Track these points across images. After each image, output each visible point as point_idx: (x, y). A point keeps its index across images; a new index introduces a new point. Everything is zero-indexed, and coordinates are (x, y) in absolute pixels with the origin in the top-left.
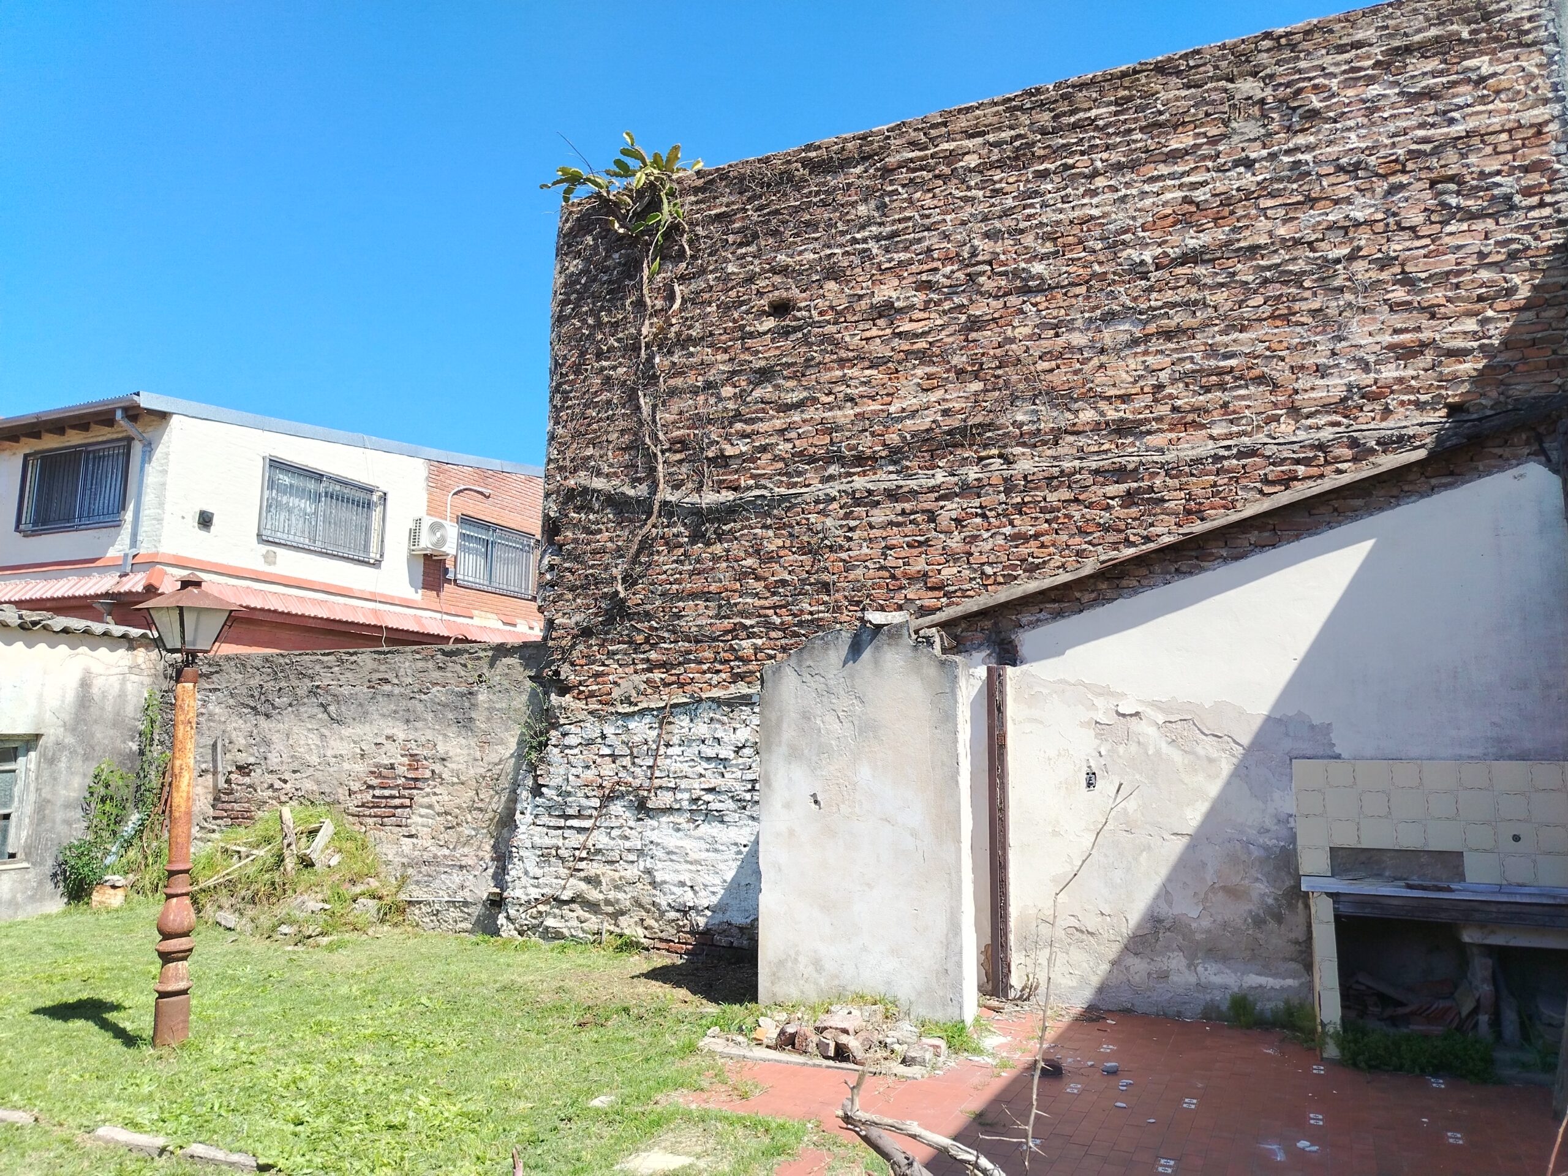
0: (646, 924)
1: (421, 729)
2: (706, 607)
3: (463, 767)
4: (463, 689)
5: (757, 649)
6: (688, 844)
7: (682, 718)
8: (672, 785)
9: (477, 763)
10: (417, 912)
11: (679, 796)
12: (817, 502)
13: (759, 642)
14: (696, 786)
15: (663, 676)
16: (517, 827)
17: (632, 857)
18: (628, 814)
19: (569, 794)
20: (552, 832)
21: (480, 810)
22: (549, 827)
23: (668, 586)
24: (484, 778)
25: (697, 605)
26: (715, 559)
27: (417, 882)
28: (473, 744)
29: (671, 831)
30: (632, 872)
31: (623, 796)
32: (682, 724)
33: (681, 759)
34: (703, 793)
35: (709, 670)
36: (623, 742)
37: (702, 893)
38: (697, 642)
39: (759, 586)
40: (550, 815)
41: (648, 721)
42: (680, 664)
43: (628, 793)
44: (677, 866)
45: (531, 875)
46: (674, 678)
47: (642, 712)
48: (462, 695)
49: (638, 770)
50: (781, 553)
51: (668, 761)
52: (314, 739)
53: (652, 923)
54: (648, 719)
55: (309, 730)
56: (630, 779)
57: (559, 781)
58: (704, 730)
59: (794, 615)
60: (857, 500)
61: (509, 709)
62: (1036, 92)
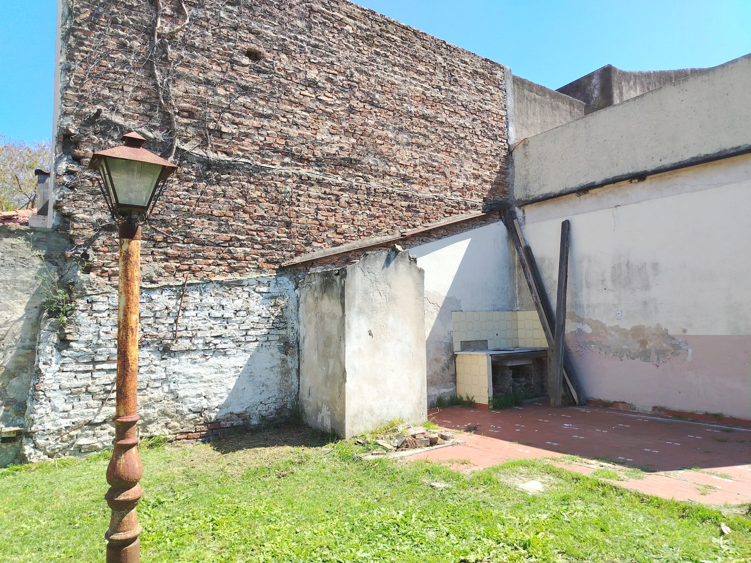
0: (170, 426)
2: (209, 224)
5: (246, 254)
6: (202, 371)
7: (194, 293)
8: (190, 335)
11: (195, 341)
12: (280, 175)
13: (248, 250)
14: (209, 335)
15: (178, 265)
16: (43, 375)
17: (157, 384)
18: (153, 356)
19: (99, 345)
20: (79, 376)
22: (76, 372)
23: (182, 206)
25: (203, 222)
26: (216, 195)
29: (189, 364)
30: (157, 394)
31: (148, 344)
32: (195, 296)
33: (196, 318)
34: (213, 339)
35: (213, 264)
36: (148, 308)
37: (213, 399)
38: (203, 245)
39: (246, 217)
40: (77, 363)
41: (167, 294)
42: (191, 258)
43: (153, 342)
44: (195, 385)
45: (61, 409)
46: (186, 267)
47: (163, 289)
49: (161, 327)
50: (260, 200)
51: (186, 320)
53: (176, 424)
54: (167, 293)
56: (155, 333)
57: (90, 337)
58: (211, 301)
59: (268, 237)
60: (302, 180)
61: (15, 281)
62: (373, 13)
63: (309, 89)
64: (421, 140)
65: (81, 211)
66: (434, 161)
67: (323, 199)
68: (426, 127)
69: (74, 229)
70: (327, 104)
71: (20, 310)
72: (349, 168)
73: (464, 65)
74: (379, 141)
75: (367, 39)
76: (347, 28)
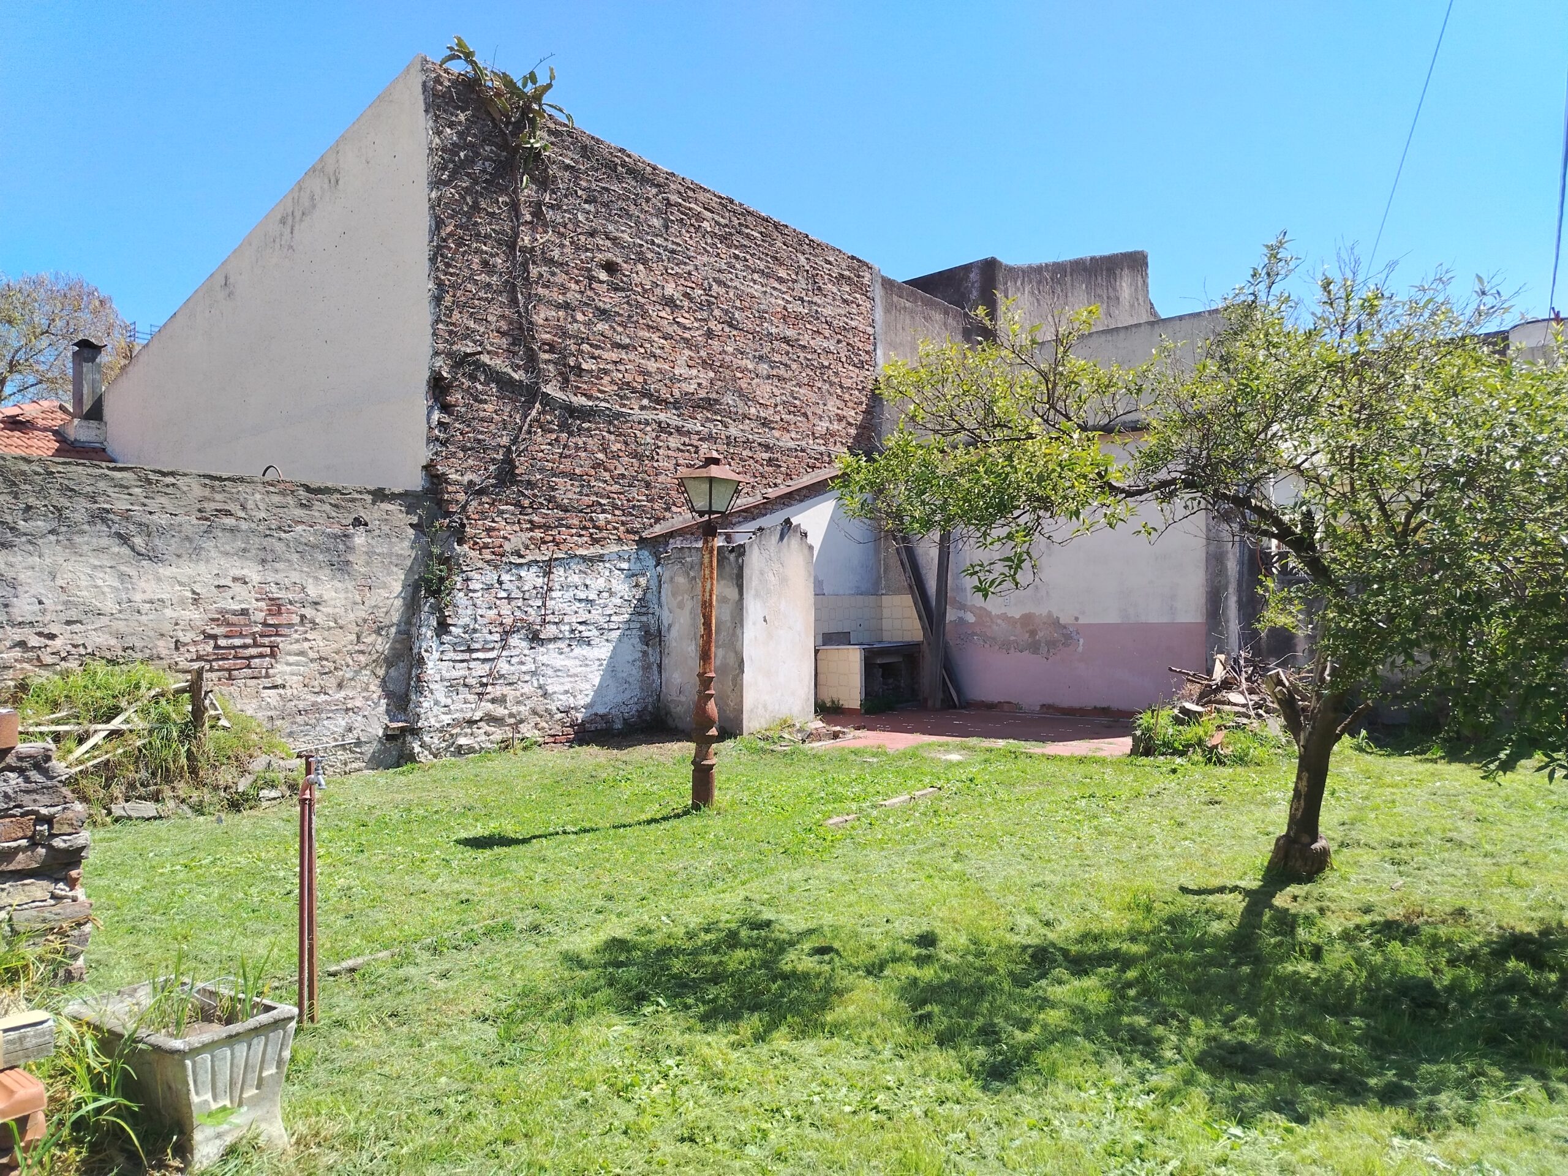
0: (540, 726)
1: (283, 570)
2: (572, 485)
3: (340, 611)
4: (336, 529)
5: (608, 522)
6: (569, 663)
7: (560, 569)
8: (557, 620)
9: (356, 607)
11: (563, 628)
12: (640, 423)
13: (609, 516)
14: (574, 620)
15: (543, 535)
16: (425, 664)
17: (527, 678)
18: (522, 645)
19: (475, 631)
20: (458, 665)
22: (455, 661)
23: (546, 464)
24: (366, 620)
25: (566, 482)
26: (577, 448)
28: (351, 588)
29: (556, 655)
30: (527, 689)
31: (518, 631)
32: (560, 574)
33: (562, 600)
34: (578, 625)
35: (576, 534)
36: (518, 588)
37: (579, 697)
38: (566, 511)
39: (607, 476)
40: (455, 651)
41: (534, 571)
42: (556, 527)
43: (523, 627)
44: (562, 680)
45: (442, 704)
46: (551, 538)
47: (529, 565)
48: (336, 537)
49: (530, 610)
50: (621, 454)
51: (553, 602)
53: (544, 724)
54: (534, 569)
56: (524, 617)
57: (467, 620)
58: (576, 579)
59: (628, 500)
60: (663, 428)
61: (390, 554)
62: (731, 202)
63: (667, 308)
64: (782, 372)
65: (453, 470)
66: (795, 398)
67: (682, 451)
68: (787, 353)
69: (448, 493)
70: (685, 328)
71: (397, 587)
72: (708, 411)
73: (828, 266)
74: (739, 375)
75: (723, 239)
76: (705, 224)
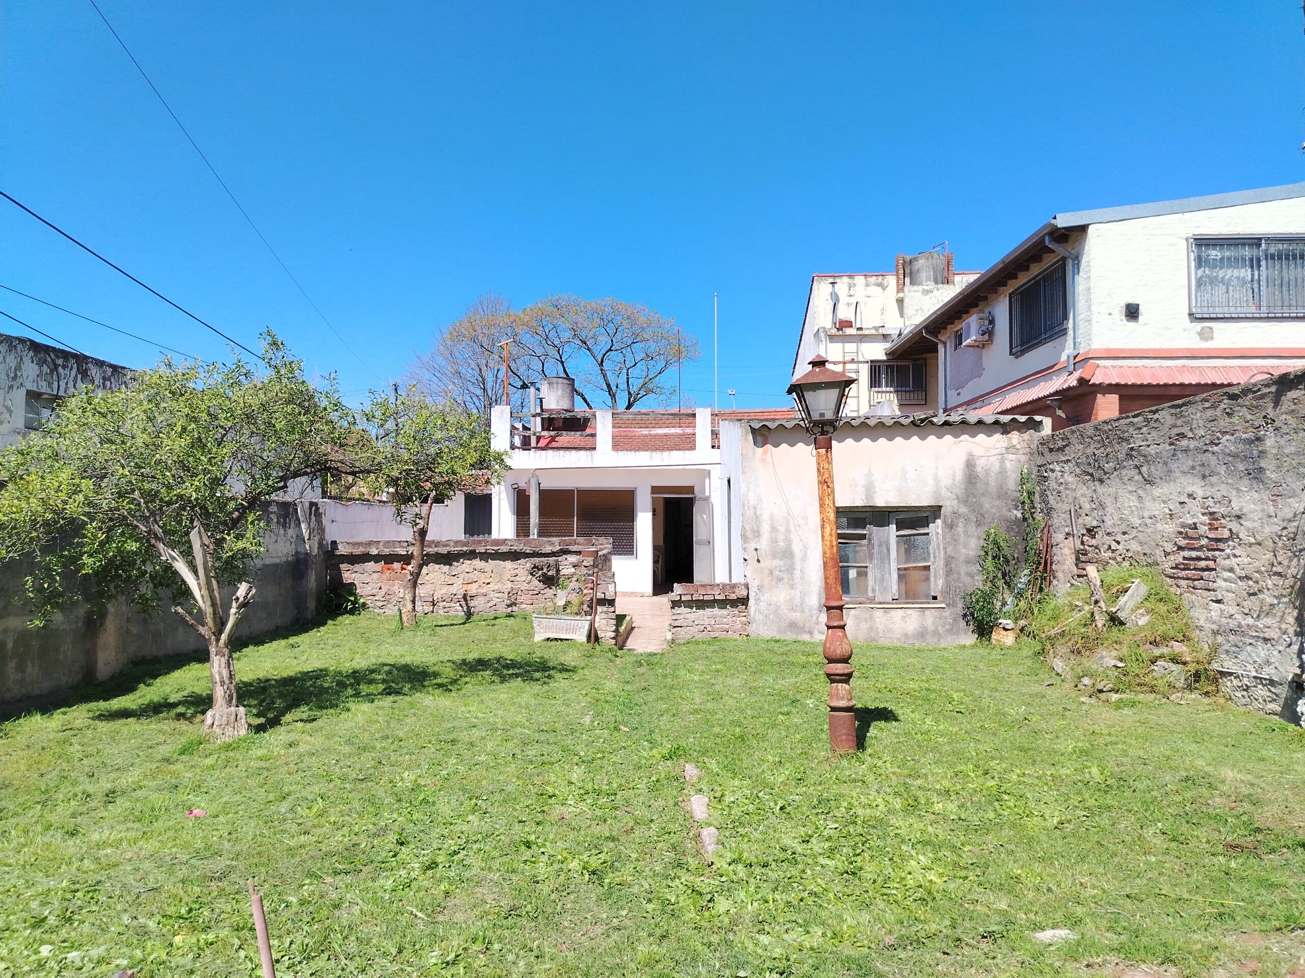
1: (1216, 484)
3: (1257, 525)
4: (1250, 435)
9: (1271, 520)
10: (1229, 684)
21: (1279, 574)
24: (1280, 537)
27: (1227, 652)
28: (1266, 498)
48: (1250, 442)
52: (1134, 502)
55: (1130, 492)
